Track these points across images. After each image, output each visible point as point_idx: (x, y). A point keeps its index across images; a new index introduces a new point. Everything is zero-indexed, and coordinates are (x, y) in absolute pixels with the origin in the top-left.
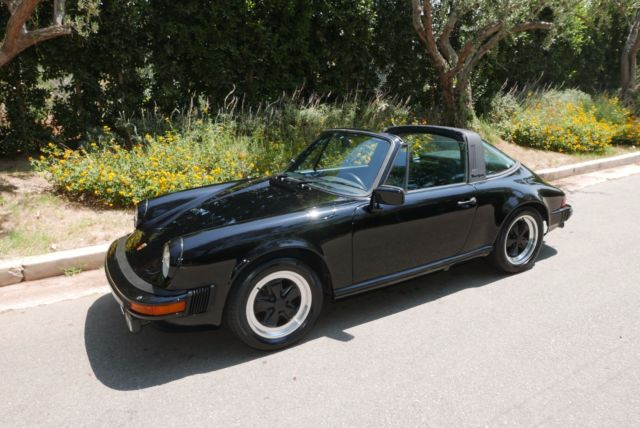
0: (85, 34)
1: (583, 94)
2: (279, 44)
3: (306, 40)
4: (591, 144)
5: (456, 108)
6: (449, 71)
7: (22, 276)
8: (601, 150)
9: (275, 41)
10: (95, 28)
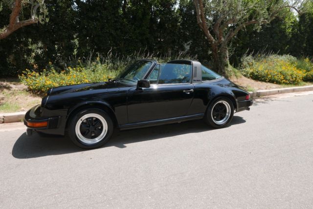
0: (43, 23)
1: (292, 57)
2: (135, 30)
3: (147, 28)
4: (291, 80)
5: (219, 61)
6: (215, 43)
7: (3, 120)
8: (296, 83)
9: (133, 28)
10: (47, 20)
